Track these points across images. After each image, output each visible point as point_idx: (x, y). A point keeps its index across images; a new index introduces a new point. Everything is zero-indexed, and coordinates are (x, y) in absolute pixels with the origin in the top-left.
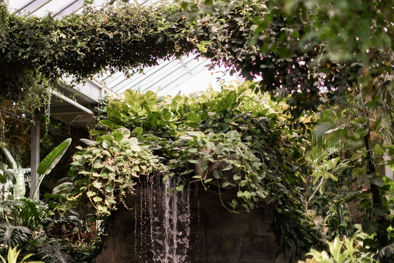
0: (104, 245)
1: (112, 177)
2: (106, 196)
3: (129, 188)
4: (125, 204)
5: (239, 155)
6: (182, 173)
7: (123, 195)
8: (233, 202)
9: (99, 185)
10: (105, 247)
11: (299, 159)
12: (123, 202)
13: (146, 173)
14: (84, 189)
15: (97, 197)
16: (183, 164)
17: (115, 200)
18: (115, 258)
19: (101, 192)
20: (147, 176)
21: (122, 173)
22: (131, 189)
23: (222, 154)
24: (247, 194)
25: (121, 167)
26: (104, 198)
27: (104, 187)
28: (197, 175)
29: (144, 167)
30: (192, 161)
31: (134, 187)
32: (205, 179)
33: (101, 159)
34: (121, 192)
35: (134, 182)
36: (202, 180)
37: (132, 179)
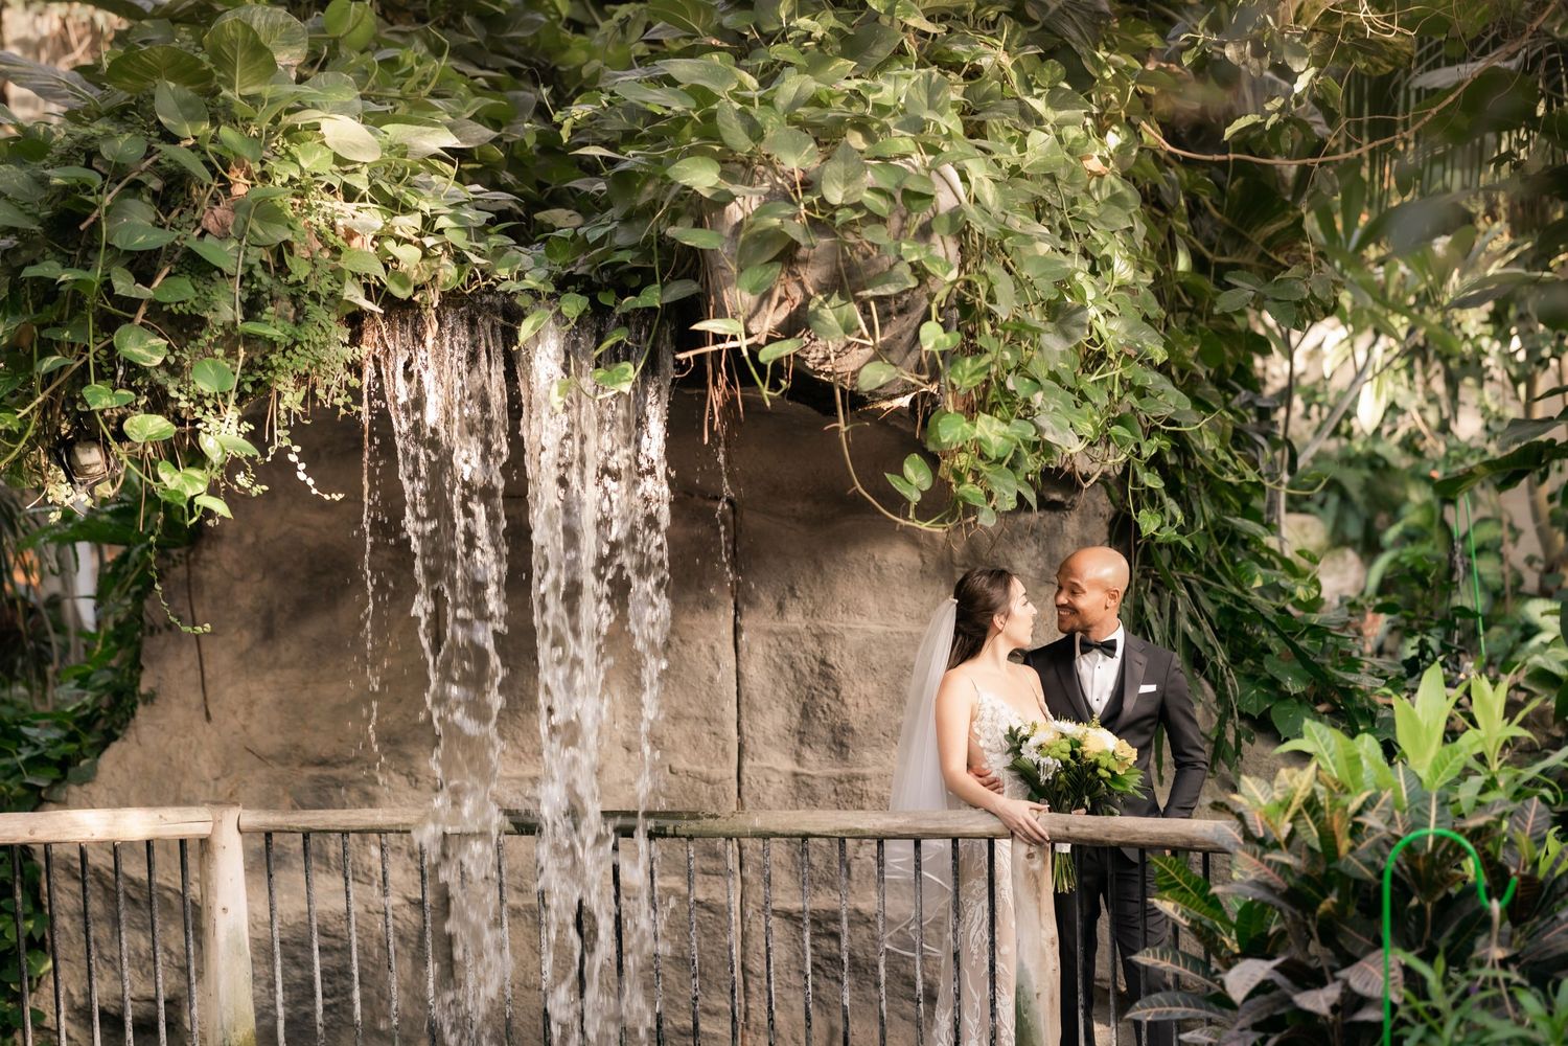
0: (143, 689)
1: (225, 304)
4: (301, 467)
6: (629, 302)
8: (909, 470)
10: (150, 698)
11: (1271, 229)
13: (417, 289)
14: (58, 371)
15: (141, 417)
16: (631, 248)
17: (247, 436)
18: (216, 760)
20: (422, 305)
23: (858, 206)
24: (992, 431)
25: (273, 250)
27: (180, 361)
28: (721, 313)
29: (408, 256)
30: (688, 235)
31: (354, 368)
32: (761, 338)
34: (280, 395)
35: (353, 341)
36: (744, 343)
37: (338, 322)
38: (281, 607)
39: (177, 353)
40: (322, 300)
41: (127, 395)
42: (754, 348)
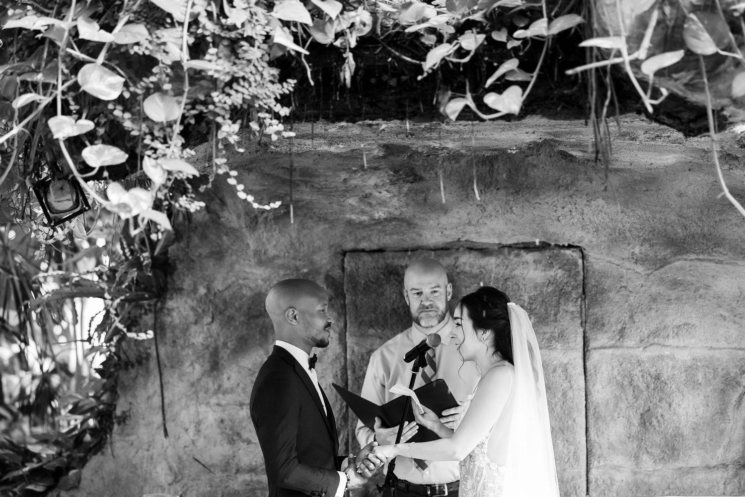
0: (118, 412)
1: (175, 45)
2: (147, 141)
3: (261, 109)
4: (240, 187)
7: (226, 141)
9: (112, 86)
10: (123, 419)
12: (227, 175)
13: (338, 35)
14: (32, 106)
15: (99, 146)
17: (188, 160)
18: (171, 469)
19: (118, 123)
21: (223, 27)
22: (269, 111)
27: (134, 95)
31: (283, 100)
32: (641, 54)
34: (219, 126)
35: (282, 79)
36: (626, 58)
37: (271, 64)
38: (225, 344)
39: (132, 89)
40: (257, 44)
41: (86, 125)
42: (636, 64)
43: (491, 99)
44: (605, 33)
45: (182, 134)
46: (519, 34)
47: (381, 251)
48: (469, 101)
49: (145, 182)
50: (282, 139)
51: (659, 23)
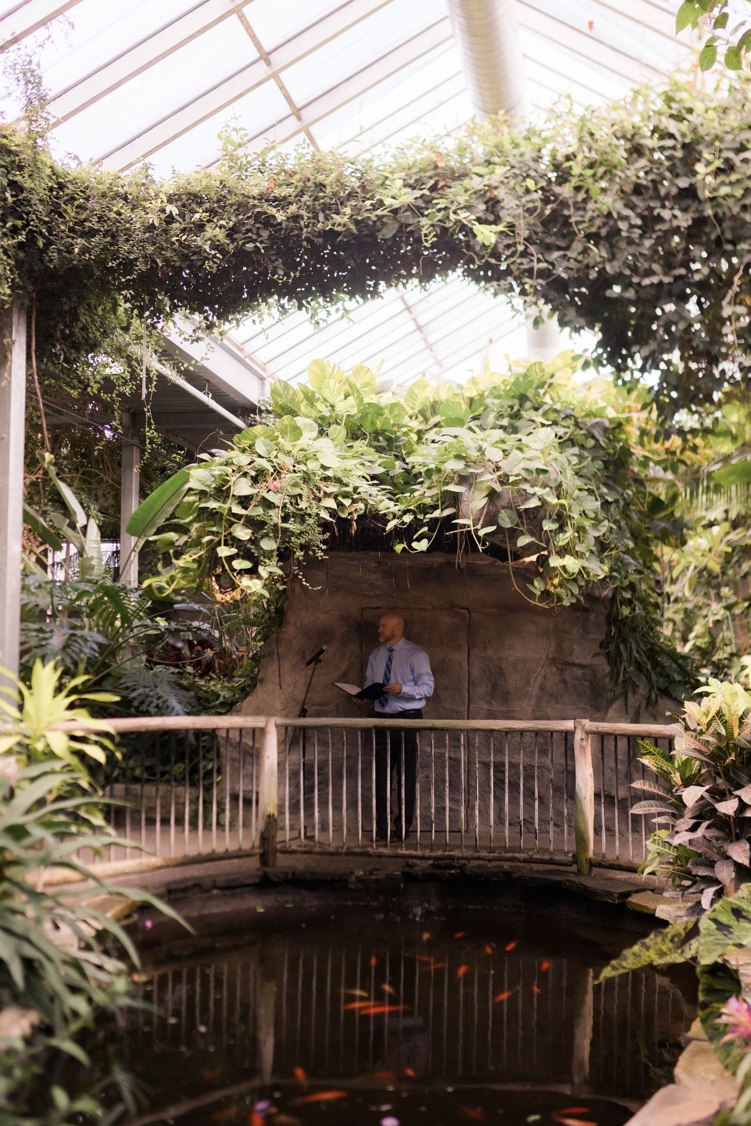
0: (260, 677)
1: (275, 516)
2: (262, 558)
3: (314, 545)
4: (304, 579)
5: (556, 480)
7: (298, 559)
8: (536, 583)
10: (262, 681)
12: (298, 574)
13: (350, 514)
16: (432, 497)
17: (281, 568)
18: (282, 703)
19: (249, 550)
20: (351, 520)
21: (298, 509)
22: (318, 546)
23: (517, 475)
24: (570, 563)
25: (295, 497)
26: (256, 563)
27: (256, 538)
28: (463, 518)
29: (347, 502)
30: (453, 488)
31: (324, 542)
33: (252, 477)
34: (295, 553)
35: (324, 533)
36: (472, 528)
37: (319, 526)
39: (255, 535)
40: (312, 517)
41: (234, 551)
42: (476, 531)
43: (415, 545)
44: (465, 517)
45: (277, 555)
46: (428, 516)
47: (379, 608)
48: (405, 545)
49: (259, 577)
50: (323, 560)
51: (487, 513)
